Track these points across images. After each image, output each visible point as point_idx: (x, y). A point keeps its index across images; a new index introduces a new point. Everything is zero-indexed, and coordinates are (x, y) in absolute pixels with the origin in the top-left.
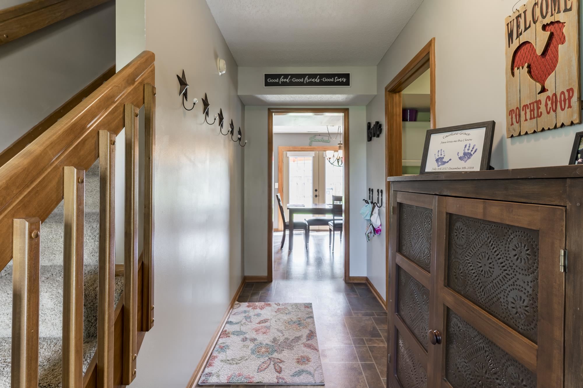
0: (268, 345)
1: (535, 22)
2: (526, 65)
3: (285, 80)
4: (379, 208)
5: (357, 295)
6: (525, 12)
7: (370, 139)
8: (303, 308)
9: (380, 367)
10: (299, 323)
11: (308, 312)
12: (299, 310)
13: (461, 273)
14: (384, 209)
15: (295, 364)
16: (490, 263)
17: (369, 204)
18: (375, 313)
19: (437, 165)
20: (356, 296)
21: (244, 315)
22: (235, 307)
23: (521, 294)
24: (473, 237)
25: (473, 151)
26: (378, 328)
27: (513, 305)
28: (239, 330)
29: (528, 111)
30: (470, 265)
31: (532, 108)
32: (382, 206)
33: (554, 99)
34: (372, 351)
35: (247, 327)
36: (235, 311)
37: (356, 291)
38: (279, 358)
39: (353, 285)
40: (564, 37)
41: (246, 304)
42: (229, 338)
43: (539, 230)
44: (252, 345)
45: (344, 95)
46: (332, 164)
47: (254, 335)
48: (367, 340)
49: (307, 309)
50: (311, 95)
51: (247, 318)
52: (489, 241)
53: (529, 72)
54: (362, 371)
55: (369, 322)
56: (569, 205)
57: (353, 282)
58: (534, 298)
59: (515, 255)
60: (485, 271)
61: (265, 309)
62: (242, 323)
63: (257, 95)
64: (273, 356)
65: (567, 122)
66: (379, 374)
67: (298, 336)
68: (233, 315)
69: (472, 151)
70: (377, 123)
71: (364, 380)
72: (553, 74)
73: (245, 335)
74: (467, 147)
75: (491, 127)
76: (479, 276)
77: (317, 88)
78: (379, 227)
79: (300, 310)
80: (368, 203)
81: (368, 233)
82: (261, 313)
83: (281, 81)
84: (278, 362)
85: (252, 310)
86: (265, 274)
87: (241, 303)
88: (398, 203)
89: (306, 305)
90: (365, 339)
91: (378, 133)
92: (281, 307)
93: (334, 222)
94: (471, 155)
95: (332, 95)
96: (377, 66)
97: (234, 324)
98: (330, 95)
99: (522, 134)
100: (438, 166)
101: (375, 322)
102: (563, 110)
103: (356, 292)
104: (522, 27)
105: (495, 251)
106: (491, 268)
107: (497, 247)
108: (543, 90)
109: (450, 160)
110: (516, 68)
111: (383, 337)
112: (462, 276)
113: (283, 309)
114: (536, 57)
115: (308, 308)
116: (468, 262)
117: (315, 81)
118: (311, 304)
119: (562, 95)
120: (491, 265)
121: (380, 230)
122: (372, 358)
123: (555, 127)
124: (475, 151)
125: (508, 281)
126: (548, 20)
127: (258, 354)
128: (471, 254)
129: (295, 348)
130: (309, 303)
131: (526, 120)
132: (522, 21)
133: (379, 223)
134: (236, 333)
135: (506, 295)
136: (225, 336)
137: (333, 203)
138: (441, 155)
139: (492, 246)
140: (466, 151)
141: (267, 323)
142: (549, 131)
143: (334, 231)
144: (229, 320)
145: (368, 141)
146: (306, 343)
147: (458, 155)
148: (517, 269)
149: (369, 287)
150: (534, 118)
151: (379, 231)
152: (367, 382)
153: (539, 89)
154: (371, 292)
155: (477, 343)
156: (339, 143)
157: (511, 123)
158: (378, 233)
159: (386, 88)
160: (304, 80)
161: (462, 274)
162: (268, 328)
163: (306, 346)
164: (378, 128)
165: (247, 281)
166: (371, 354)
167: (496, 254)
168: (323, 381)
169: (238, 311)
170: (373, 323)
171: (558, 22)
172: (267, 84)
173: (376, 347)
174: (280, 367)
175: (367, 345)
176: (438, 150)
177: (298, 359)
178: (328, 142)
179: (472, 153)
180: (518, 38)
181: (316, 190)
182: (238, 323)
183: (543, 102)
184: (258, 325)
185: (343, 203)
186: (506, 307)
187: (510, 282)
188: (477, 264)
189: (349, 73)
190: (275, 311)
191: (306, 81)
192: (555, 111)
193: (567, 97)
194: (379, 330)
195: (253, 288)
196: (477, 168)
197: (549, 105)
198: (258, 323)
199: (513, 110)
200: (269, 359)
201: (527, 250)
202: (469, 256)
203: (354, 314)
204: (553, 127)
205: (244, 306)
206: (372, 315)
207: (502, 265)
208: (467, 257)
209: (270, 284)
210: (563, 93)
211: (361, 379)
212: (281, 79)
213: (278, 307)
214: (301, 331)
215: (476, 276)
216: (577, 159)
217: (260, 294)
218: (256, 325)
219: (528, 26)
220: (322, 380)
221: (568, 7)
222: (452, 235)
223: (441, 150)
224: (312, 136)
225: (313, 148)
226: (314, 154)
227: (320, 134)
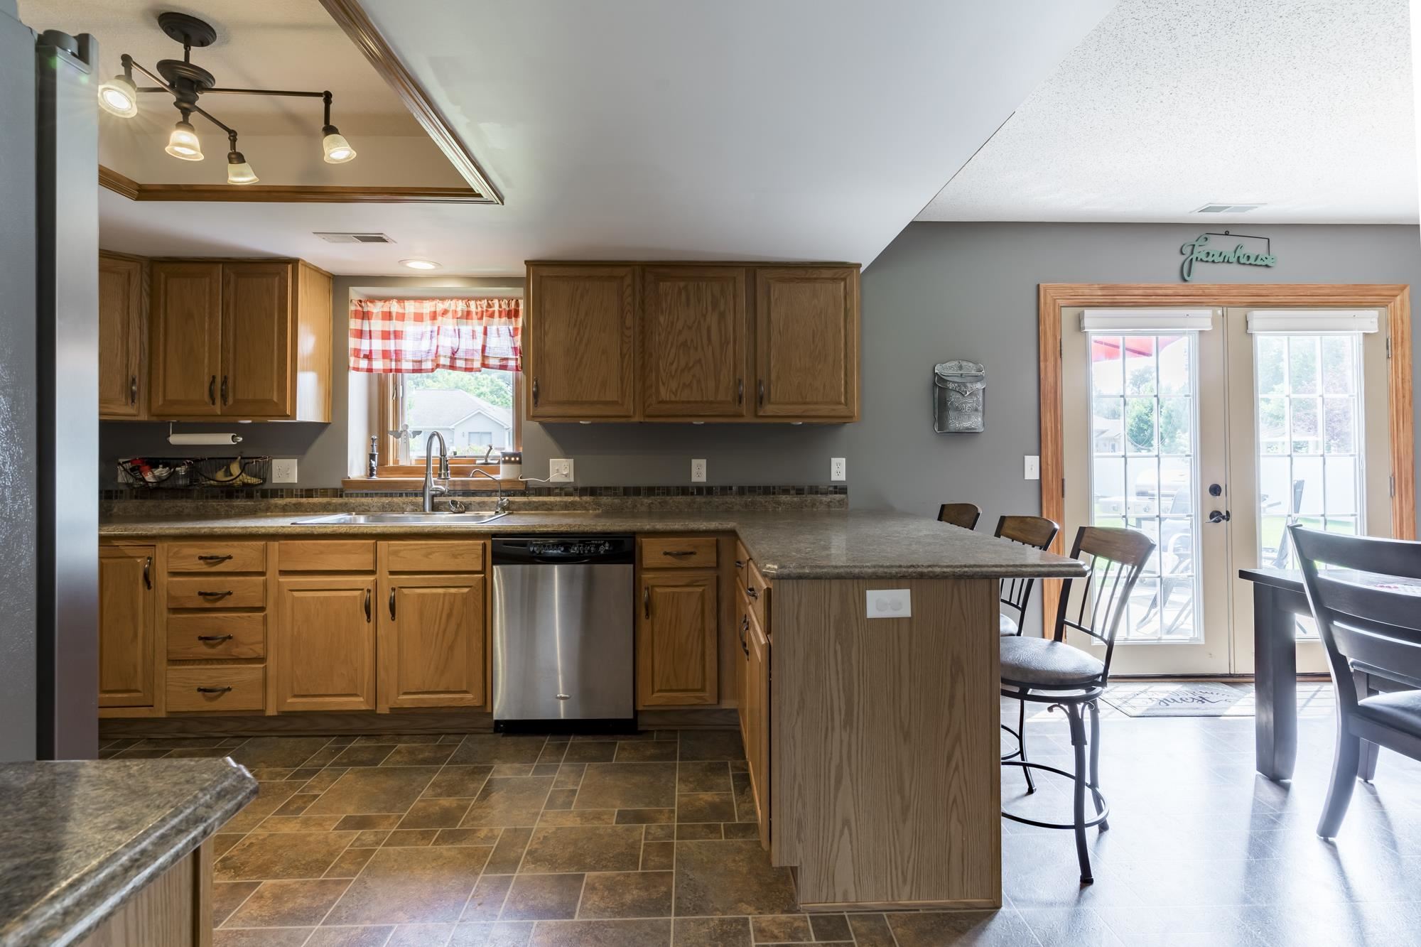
181: (1216, 490)
224: (1191, 238)
225: (1200, 292)
226: (1210, 320)
227: (1226, 230)
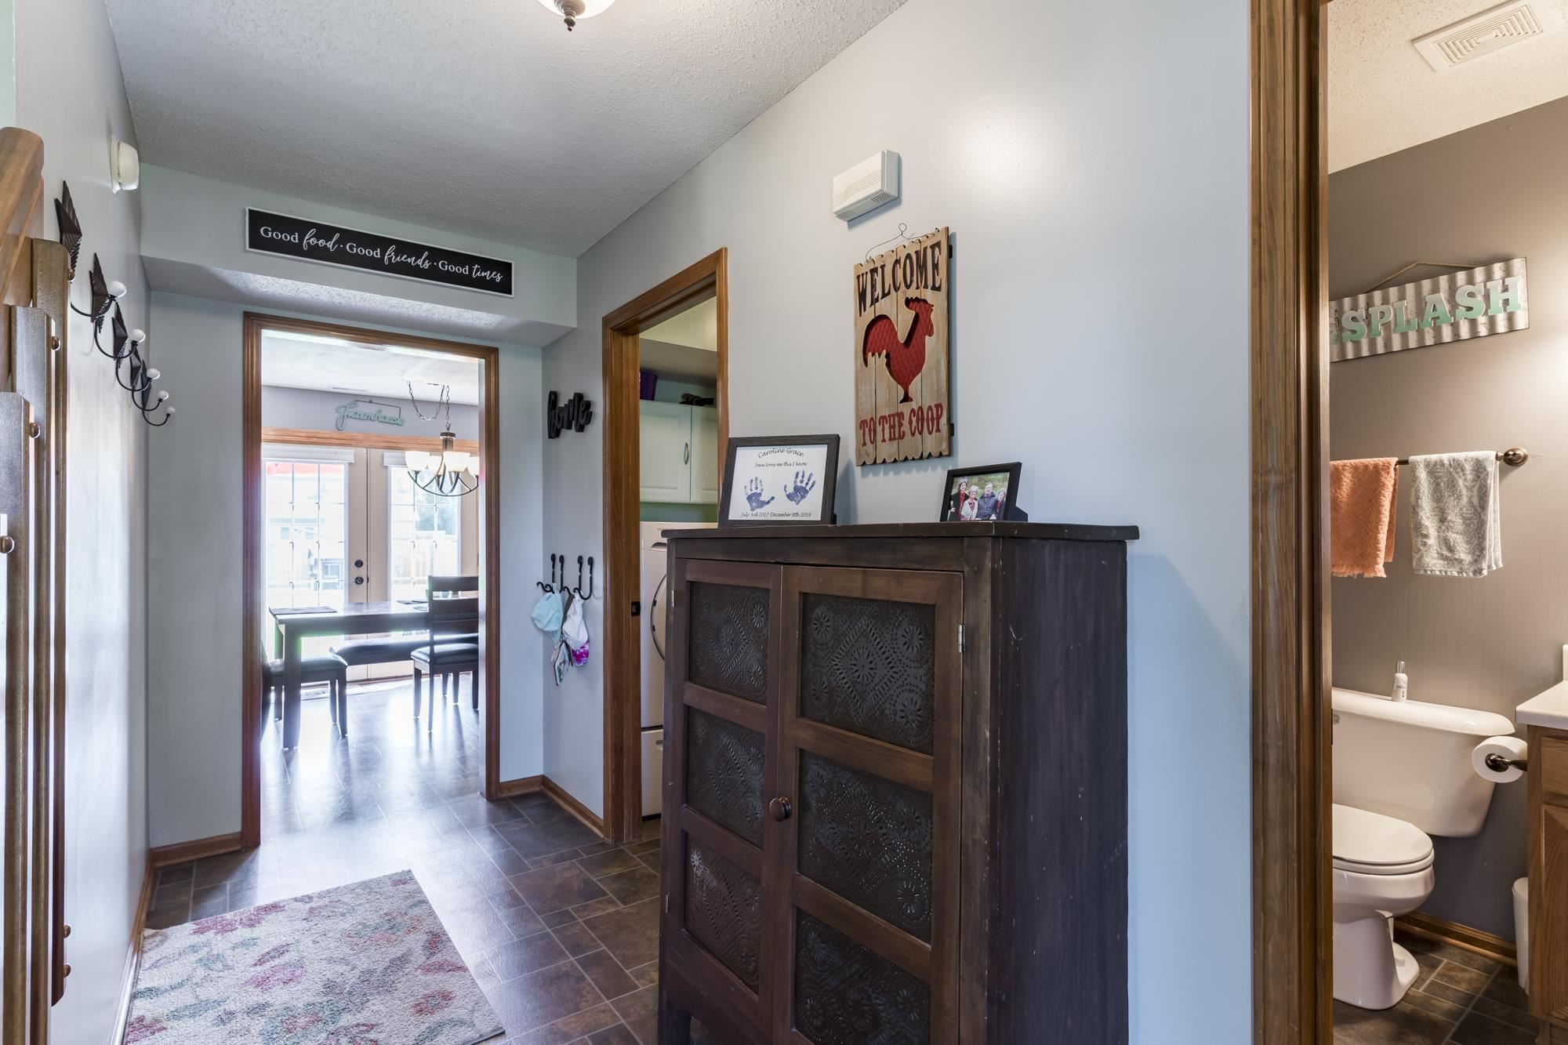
0: (314, 1004)
1: (896, 289)
2: (884, 352)
3: (322, 242)
4: (583, 601)
5: (526, 821)
6: (883, 267)
7: (554, 432)
8: (389, 889)
9: (618, 952)
10: (392, 925)
11: (407, 894)
12: (378, 896)
13: (825, 688)
14: (598, 603)
15: (412, 1019)
16: (871, 662)
17: (554, 593)
18: (579, 851)
19: (749, 508)
20: (524, 826)
21: (194, 959)
22: (149, 947)
23: (912, 695)
24: (845, 627)
25: (809, 486)
26: (595, 880)
27: (903, 714)
28: (194, 1001)
29: (887, 426)
30: (840, 671)
31: (892, 423)
32: (592, 596)
33: (918, 413)
34: (593, 929)
35: (220, 984)
36: (150, 957)
37: (523, 813)
38: (362, 1021)
39: (511, 802)
40: (932, 326)
41: (189, 926)
42: (164, 1032)
43: (934, 606)
44: (257, 1022)
45: (497, 316)
46: (423, 488)
47: (255, 997)
48: (577, 910)
49: (401, 886)
50: (403, 300)
51: (207, 962)
52: (869, 629)
53: (888, 365)
54: (581, 973)
55: (571, 872)
56: (966, 569)
57: (510, 794)
58: (929, 696)
59: (905, 644)
60: (863, 677)
61: (263, 922)
62: (194, 981)
63: (219, 269)
64: (341, 1024)
65: (935, 453)
66: (620, 965)
67: (399, 955)
68: (150, 968)
69: (807, 484)
70: (579, 397)
71: (593, 988)
72: (918, 378)
73: (222, 1008)
74: (800, 478)
75: (833, 443)
76: (854, 687)
77: (420, 284)
78: (583, 647)
79: (381, 894)
80: (552, 590)
81: (560, 664)
82: (254, 936)
83: (308, 243)
84: (362, 1032)
85: (219, 937)
86: (233, 825)
87: (164, 930)
88: (688, 582)
89: (397, 878)
90: (573, 909)
91: (582, 422)
92: (318, 904)
93: (432, 650)
94: (806, 492)
95: (463, 310)
96: (577, 258)
97: (166, 991)
98: (458, 310)
99: (878, 462)
100: (752, 510)
101: (586, 869)
102: (930, 433)
103: (523, 816)
104: (879, 290)
105: (878, 643)
106: (872, 669)
107: (880, 636)
108: (907, 398)
109: (773, 498)
110: (870, 354)
111: (611, 892)
112: (826, 693)
113: (326, 906)
114: (897, 344)
115: (404, 884)
116: (837, 667)
117: (418, 265)
118: (410, 871)
119: (930, 412)
120: (872, 666)
121: (587, 654)
122: (598, 940)
123: (921, 458)
124: (813, 486)
125: (895, 682)
126: (912, 293)
127: (287, 1036)
128: (841, 654)
129: (399, 985)
130: (403, 871)
131: (884, 440)
132: (879, 279)
133: (583, 637)
134: (187, 1013)
135: (892, 703)
136: (148, 1033)
137: (431, 596)
138: (757, 488)
139: (873, 635)
140: (799, 484)
141: (286, 954)
142: (913, 462)
143: (432, 675)
144: (141, 986)
145: (550, 437)
146: (429, 964)
147: (785, 490)
148: (907, 662)
149: (550, 798)
150: (895, 439)
151: (583, 657)
152: (599, 988)
153: (901, 396)
154: (560, 808)
155: (852, 789)
156: (445, 431)
157: (862, 442)
158: (580, 661)
159: (606, 321)
160: (383, 254)
161: (826, 690)
162: (300, 964)
163: (427, 970)
164: (582, 409)
165: (161, 864)
166: (593, 935)
167: (879, 646)
168: (500, 1026)
169: (164, 955)
170: (581, 871)
171: (925, 301)
172: (256, 242)
173: (600, 916)
174: (372, 1041)
175: (580, 920)
176: (750, 480)
177: (418, 1005)
178: (397, 424)
179: (808, 488)
180: (873, 306)
181: (359, 564)
182: (181, 985)
183: (907, 417)
184: (259, 968)
185: (481, 594)
186: (893, 720)
187: (900, 683)
188: (851, 669)
189: (509, 261)
190: (304, 917)
191: (390, 259)
192: (921, 433)
193: (935, 416)
194: (598, 883)
195: (193, 880)
196: (817, 516)
197: (914, 424)
198: (256, 965)
199: (866, 421)
200: (331, 1036)
201: (920, 634)
202: (838, 658)
203: (532, 865)
204: (918, 457)
205: (181, 935)
206: (575, 855)
207: (888, 661)
208: (834, 661)
209: (255, 852)
210: (930, 408)
211: (585, 988)
212: (307, 238)
213: (308, 906)
214: (402, 941)
215: (849, 687)
216: (950, 508)
217: (228, 888)
218: (252, 969)
219: (886, 292)
220: (496, 1024)
221: (937, 285)
222: (809, 628)
223: (756, 479)
224: (346, 402)
225: (349, 438)
226: (353, 456)
227: (371, 399)
